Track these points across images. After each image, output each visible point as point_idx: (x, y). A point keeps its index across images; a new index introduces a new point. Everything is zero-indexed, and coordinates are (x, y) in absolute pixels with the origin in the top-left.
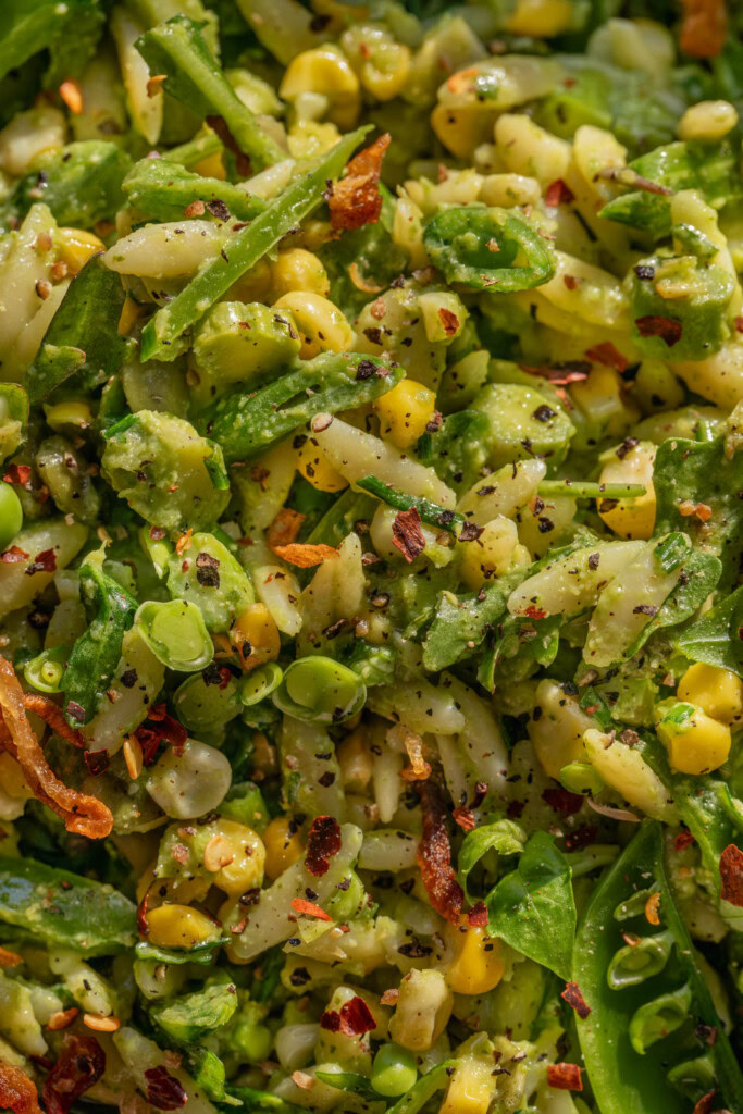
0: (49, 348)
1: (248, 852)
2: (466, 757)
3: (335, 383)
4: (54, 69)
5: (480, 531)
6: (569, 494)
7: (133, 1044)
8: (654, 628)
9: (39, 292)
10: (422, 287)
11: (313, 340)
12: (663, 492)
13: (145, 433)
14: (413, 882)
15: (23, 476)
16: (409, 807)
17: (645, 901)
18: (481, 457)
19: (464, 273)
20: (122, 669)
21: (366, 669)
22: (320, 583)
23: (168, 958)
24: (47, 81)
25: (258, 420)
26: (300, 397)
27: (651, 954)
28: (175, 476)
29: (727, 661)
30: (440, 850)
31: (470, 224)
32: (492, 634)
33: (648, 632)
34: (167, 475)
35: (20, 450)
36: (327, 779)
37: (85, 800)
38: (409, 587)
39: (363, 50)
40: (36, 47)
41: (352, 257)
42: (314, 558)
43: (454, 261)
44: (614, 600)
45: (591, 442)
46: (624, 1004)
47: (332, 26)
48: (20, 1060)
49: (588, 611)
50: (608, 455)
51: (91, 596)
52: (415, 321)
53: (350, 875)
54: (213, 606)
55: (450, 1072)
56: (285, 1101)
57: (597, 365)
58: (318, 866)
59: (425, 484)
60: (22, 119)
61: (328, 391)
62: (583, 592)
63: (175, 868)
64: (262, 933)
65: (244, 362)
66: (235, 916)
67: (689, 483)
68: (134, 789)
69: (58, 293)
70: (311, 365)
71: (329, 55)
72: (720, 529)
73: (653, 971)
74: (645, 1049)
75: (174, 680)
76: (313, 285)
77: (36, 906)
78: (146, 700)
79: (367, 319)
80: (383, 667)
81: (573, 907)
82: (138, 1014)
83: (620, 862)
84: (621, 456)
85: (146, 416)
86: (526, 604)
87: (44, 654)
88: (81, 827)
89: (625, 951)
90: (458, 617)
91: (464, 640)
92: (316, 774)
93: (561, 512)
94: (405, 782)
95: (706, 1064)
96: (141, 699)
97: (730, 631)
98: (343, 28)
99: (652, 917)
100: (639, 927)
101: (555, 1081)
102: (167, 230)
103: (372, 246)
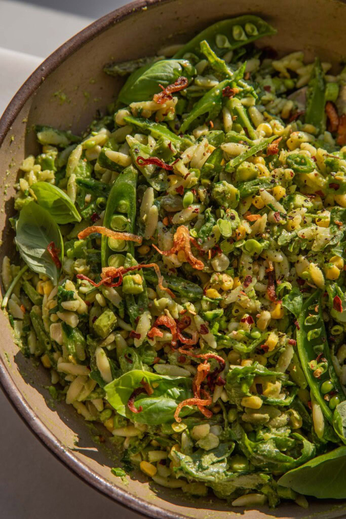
0: (207, 164)
1: (230, 281)
2: (281, 268)
3: (266, 183)
4: (209, 117)
5: (293, 218)
6: (311, 217)
7: (199, 320)
8: (328, 244)
9: (204, 154)
10: (285, 168)
11: (262, 173)
12: (332, 218)
13: (224, 185)
14: (265, 295)
15: (195, 192)
16: (266, 279)
17: (315, 306)
18: (293, 206)
19: (296, 166)
20: (211, 233)
21: (263, 244)
22: (256, 224)
23: (210, 300)
24: (207, 120)
25: (249, 187)
26: (258, 184)
27: (314, 319)
28: (230, 195)
29: (342, 256)
30: (272, 288)
31: (298, 157)
32: (292, 240)
33: (327, 245)
34: (228, 194)
35: (196, 185)
36: (250, 268)
37: (198, 261)
38: (276, 228)
39: (275, 125)
40: (206, 111)
41: (270, 161)
42: (255, 219)
43: (294, 163)
44: (321, 236)
45: (315, 210)
46: (306, 329)
47: (268, 120)
48: (173, 319)
49: (314, 240)
50: (320, 211)
51: (207, 217)
52: (283, 175)
53: (253, 288)
54: (233, 224)
55: (269, 335)
56: (230, 338)
57: (317, 195)
58: (246, 286)
59: (281, 208)
60: (200, 127)
61: (264, 184)
62: (314, 235)
63: (214, 281)
64: (231, 298)
65: (247, 175)
66: (225, 295)
67: (338, 217)
68: (208, 262)
69: (209, 154)
70: (261, 178)
71: (267, 124)
72: (343, 228)
73: (314, 323)
74: (310, 340)
75: (222, 238)
76: (262, 163)
77: (181, 286)
78: (215, 242)
79: (273, 173)
80: (267, 245)
81: (302, 302)
82: (200, 313)
83: (311, 297)
84: (322, 212)
85: (225, 182)
86: (302, 234)
87: (194, 229)
88: (197, 266)
89: (309, 317)
90: (286, 235)
91: (287, 240)
92: (248, 267)
93: (309, 220)
94: (266, 273)
95: (322, 347)
96: (214, 241)
97: (343, 250)
98: (270, 120)
99: (316, 310)
100: (313, 312)
101: (290, 343)
102: (236, 144)
103: (275, 160)
